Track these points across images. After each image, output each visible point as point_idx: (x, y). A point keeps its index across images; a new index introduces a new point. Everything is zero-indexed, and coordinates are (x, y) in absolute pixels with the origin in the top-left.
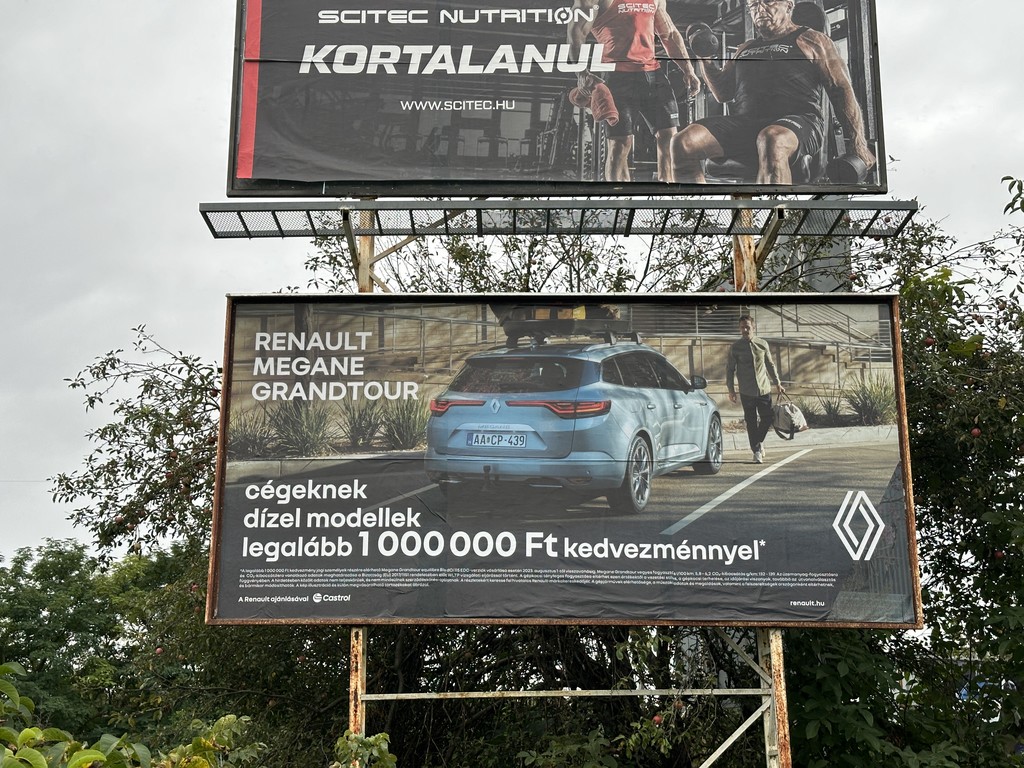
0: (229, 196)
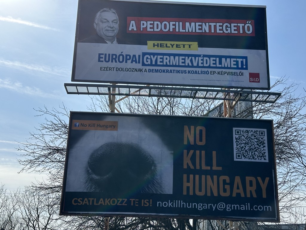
0: (72, 81)
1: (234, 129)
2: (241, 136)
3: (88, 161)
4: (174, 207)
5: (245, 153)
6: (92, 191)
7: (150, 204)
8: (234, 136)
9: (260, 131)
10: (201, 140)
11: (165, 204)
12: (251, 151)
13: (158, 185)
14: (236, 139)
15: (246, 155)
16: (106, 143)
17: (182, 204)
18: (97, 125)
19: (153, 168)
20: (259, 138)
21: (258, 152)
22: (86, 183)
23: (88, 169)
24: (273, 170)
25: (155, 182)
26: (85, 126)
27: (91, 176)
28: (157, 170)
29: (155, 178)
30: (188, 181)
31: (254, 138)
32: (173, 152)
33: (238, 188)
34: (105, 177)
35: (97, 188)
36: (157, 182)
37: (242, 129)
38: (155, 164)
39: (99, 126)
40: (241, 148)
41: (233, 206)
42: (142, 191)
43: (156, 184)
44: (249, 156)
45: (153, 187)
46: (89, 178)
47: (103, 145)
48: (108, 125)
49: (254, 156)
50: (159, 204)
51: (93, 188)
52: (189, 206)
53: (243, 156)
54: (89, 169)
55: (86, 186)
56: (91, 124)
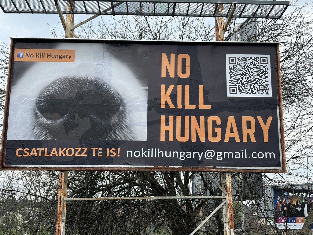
1: (227, 56)
2: (237, 66)
3: (36, 101)
4: (149, 156)
5: (241, 87)
6: (42, 138)
7: (117, 154)
8: (228, 65)
9: (261, 58)
10: (184, 72)
11: (137, 154)
12: (249, 84)
13: (128, 130)
14: (230, 69)
15: (243, 88)
16: (60, 78)
17: (159, 152)
18: (48, 55)
19: (121, 108)
20: (260, 67)
21: (259, 85)
22: (34, 129)
23: (36, 111)
24: (278, 107)
25: (124, 125)
26: (32, 56)
27: (40, 120)
28: (127, 111)
29: (124, 121)
30: (167, 123)
31: (254, 67)
32: (147, 88)
33: (232, 131)
34: (59, 121)
35: (48, 134)
36: (126, 126)
37: (237, 56)
38: (124, 103)
39: (49, 56)
40: (236, 80)
41: (224, 153)
42: (107, 137)
43: (125, 128)
44: (246, 91)
45: (121, 133)
46: (37, 122)
47: (55, 81)
48: (61, 55)
49: (253, 90)
50: (130, 153)
51: (43, 135)
52: (168, 155)
53: (238, 91)
54: (38, 111)
55: (33, 133)
56: (40, 54)
